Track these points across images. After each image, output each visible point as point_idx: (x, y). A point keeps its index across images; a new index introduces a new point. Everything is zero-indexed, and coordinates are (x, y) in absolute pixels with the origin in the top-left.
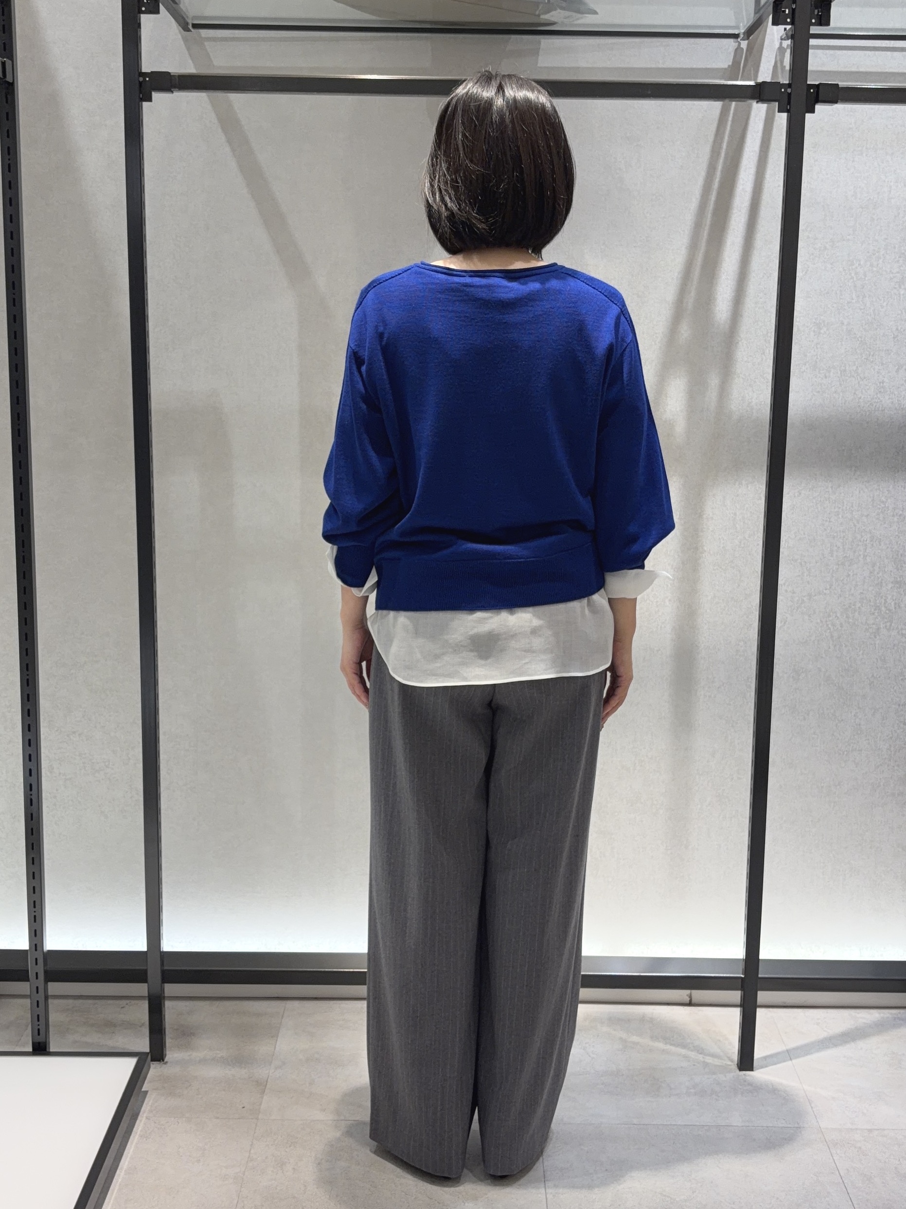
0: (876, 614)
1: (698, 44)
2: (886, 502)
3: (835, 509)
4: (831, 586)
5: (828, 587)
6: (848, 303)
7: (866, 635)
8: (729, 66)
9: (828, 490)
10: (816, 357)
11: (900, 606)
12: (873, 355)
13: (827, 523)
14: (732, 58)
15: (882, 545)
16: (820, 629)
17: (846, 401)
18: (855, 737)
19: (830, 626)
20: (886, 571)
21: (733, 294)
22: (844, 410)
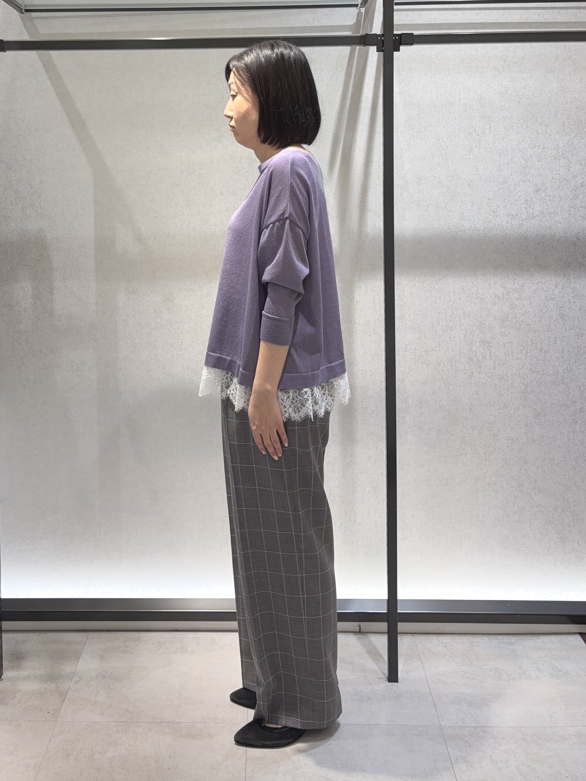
0: (470, 363)
1: (333, 11)
2: (471, 290)
3: (438, 294)
4: (439, 345)
5: (438, 346)
6: (438, 164)
7: (464, 377)
8: (354, 23)
9: (432, 282)
10: (419, 199)
11: (484, 357)
12: (455, 197)
13: (434, 304)
14: (356, 18)
15: (471, 317)
16: (434, 374)
17: (440, 226)
18: (463, 445)
19: (440, 371)
20: (475, 334)
21: (364, 161)
22: (440, 231)
